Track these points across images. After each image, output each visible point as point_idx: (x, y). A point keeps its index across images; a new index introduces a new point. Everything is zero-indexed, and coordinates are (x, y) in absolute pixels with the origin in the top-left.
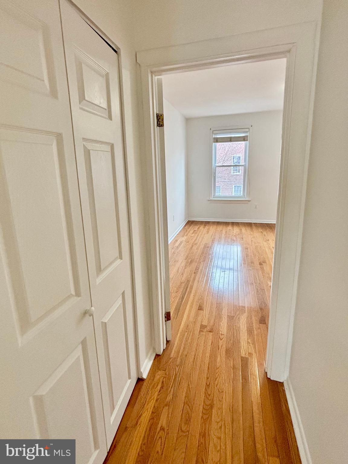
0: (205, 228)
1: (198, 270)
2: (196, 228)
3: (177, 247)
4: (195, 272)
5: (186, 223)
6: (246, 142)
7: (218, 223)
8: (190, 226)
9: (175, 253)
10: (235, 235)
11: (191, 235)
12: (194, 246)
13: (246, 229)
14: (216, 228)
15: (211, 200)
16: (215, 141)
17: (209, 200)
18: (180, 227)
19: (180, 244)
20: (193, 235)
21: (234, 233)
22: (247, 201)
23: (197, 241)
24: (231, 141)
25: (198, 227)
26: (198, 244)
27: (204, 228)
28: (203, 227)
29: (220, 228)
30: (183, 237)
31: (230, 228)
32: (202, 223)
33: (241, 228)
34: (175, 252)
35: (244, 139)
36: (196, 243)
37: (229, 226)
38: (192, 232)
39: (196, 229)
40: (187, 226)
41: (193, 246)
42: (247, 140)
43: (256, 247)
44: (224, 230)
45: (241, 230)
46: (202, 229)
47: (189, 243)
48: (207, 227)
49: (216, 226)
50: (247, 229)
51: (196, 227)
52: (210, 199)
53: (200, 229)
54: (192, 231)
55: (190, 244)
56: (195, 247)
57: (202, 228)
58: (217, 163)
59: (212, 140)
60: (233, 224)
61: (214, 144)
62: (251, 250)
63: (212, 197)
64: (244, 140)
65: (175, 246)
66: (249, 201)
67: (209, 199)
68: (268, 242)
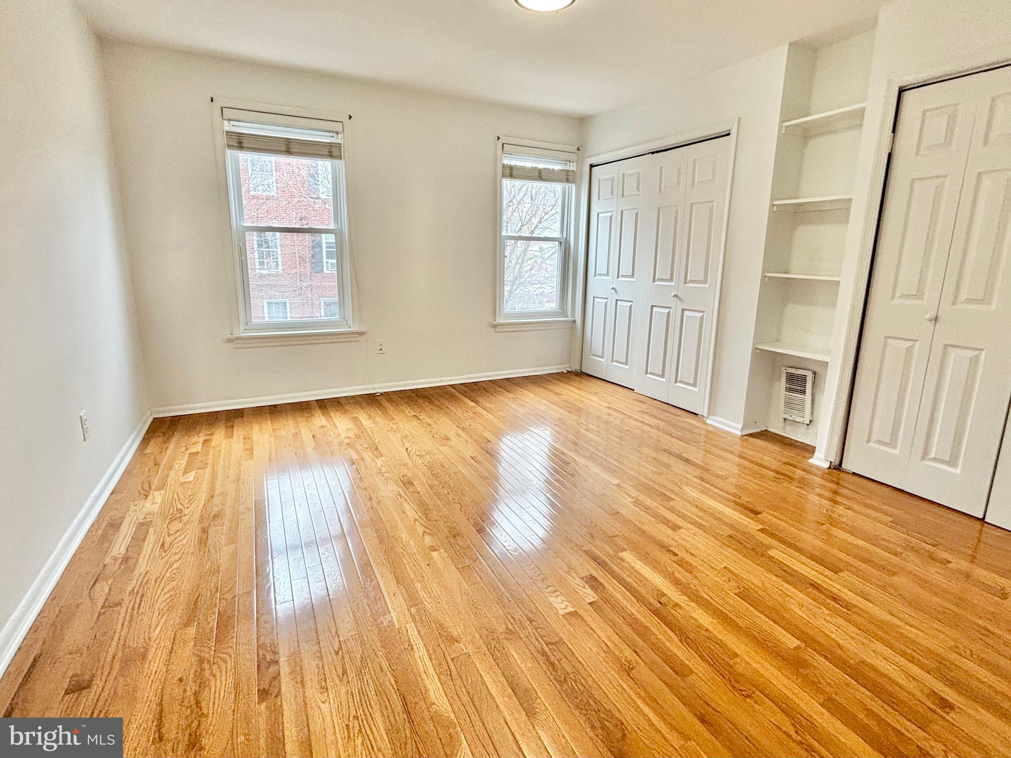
0: (232, 437)
1: (277, 662)
2: (196, 443)
3: (126, 560)
4: (265, 685)
5: (148, 432)
6: (337, 162)
7: (274, 411)
8: (168, 440)
9: (118, 604)
10: (347, 441)
11: (182, 480)
12: (212, 531)
13: (370, 417)
14: (274, 430)
15: (237, 339)
16: (231, 143)
17: (229, 341)
18: (121, 454)
19: (138, 539)
20: (191, 477)
21: (343, 436)
22: (356, 333)
23: (216, 500)
24: (288, 152)
25: (201, 440)
26: (228, 514)
27: (230, 435)
28: (223, 433)
29: (288, 426)
30: (146, 496)
31: (319, 420)
32: (212, 419)
33: (356, 415)
34: (114, 598)
35: (331, 152)
36: (216, 509)
37: (312, 415)
38: (182, 462)
39: (198, 448)
40: (152, 443)
41: (205, 531)
42: (340, 157)
43: (430, 468)
44: (303, 432)
45: (356, 420)
46: (223, 445)
47: (185, 519)
48: (239, 432)
49: (272, 423)
50: (372, 415)
51: (195, 439)
52: (235, 335)
53: (213, 444)
54: (184, 462)
55: (188, 522)
56: (218, 535)
57: (219, 436)
58: (246, 217)
59: (222, 140)
60: (324, 405)
61: (229, 152)
62: (422, 483)
63: (242, 328)
64: (331, 155)
65: (108, 560)
66: (362, 334)
67: (231, 337)
68: (449, 443)
